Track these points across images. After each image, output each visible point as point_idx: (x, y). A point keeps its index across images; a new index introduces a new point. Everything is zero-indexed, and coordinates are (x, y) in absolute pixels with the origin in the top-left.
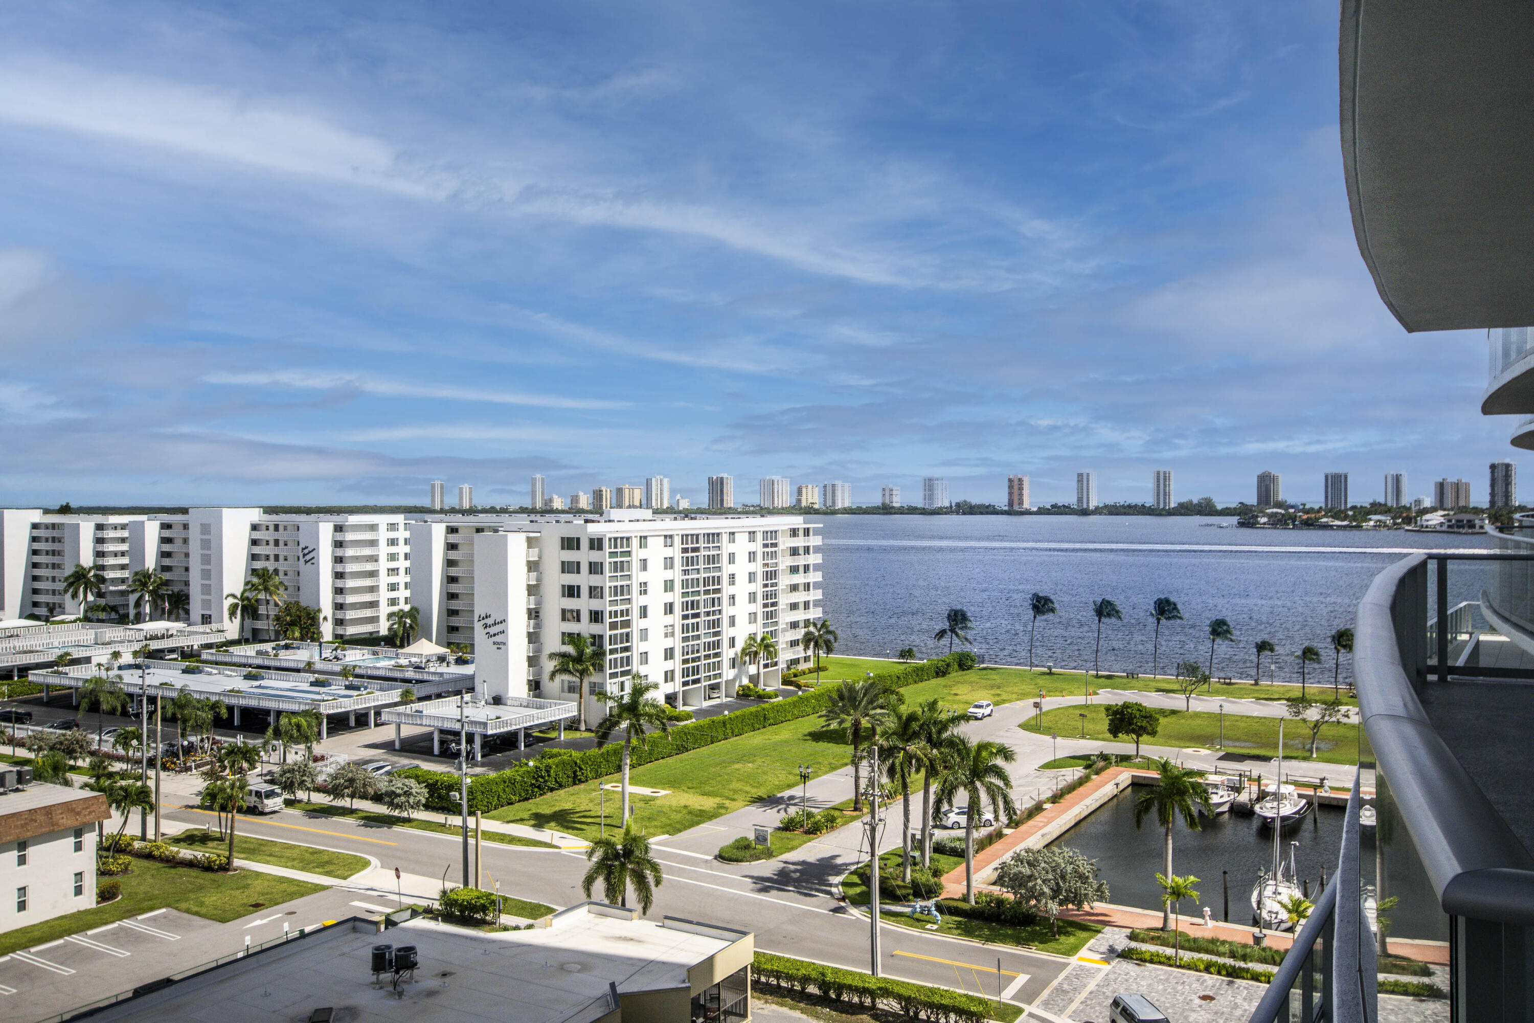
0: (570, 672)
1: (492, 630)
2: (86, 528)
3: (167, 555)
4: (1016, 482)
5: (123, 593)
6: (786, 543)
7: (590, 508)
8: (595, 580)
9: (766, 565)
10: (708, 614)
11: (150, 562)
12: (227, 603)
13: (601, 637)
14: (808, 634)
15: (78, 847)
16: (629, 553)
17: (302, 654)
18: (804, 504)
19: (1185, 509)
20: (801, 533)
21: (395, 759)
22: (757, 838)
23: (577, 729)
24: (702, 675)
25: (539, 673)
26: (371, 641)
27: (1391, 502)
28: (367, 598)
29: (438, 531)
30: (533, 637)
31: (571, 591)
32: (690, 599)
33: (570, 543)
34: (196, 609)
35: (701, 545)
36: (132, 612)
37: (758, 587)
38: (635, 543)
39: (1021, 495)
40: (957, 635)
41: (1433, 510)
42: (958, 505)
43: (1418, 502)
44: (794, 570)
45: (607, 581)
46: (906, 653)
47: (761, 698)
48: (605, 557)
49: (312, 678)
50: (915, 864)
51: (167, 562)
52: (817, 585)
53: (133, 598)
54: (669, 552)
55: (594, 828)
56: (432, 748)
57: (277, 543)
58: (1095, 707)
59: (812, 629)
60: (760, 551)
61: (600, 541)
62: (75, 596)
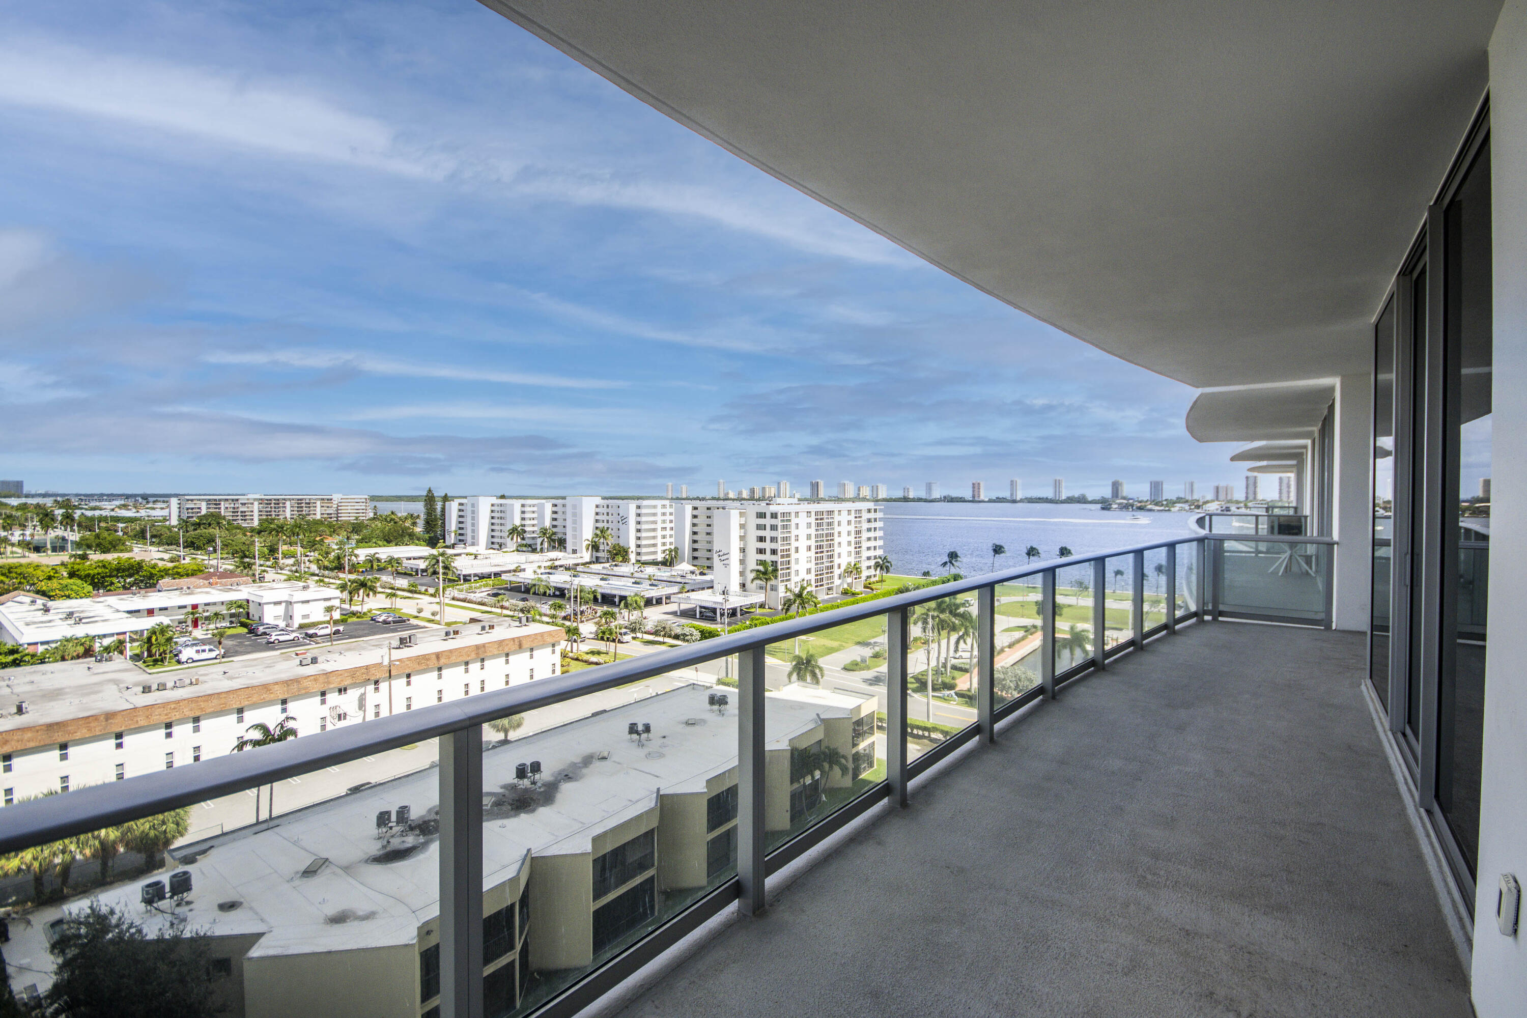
0: (761, 579)
1: (723, 558)
2: (517, 504)
3: (555, 519)
4: (976, 485)
5: (534, 538)
6: (866, 516)
7: (748, 497)
8: (774, 534)
9: (856, 527)
10: (828, 551)
11: (547, 523)
12: (585, 544)
13: (776, 562)
14: (876, 563)
15: (554, 652)
16: (790, 520)
17: (625, 569)
18: (861, 496)
19: (1070, 500)
20: (873, 511)
21: (679, 619)
22: (862, 661)
23: (764, 608)
24: (825, 582)
25: (745, 579)
26: (655, 563)
27: (1189, 498)
28: (652, 542)
29: (688, 509)
30: (742, 562)
31: (761, 539)
32: (819, 544)
33: (761, 515)
34: (569, 546)
35: (825, 516)
36: (539, 547)
37: (852, 538)
38: (793, 515)
39: (979, 492)
40: (953, 565)
41: (1212, 501)
42: (945, 497)
43: (1203, 497)
44: (869, 530)
45: (779, 534)
46: (926, 574)
47: (854, 594)
48: (778, 522)
49: (633, 580)
50: (942, 674)
51: (555, 523)
52: (880, 538)
53: (539, 541)
54: (809, 520)
55: (781, 653)
56: (696, 615)
57: (608, 514)
58: (1028, 603)
59: (879, 560)
60: (853, 520)
61: (776, 514)
62: (512, 539)
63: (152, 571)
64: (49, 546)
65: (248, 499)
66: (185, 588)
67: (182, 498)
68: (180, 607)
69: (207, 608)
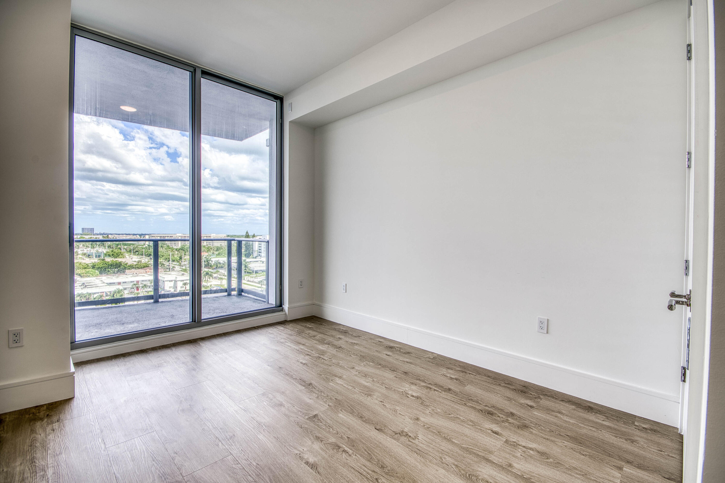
63: (125, 266)
64: (94, 255)
65: (177, 236)
66: (135, 273)
67: (150, 235)
68: (131, 282)
69: (142, 282)
